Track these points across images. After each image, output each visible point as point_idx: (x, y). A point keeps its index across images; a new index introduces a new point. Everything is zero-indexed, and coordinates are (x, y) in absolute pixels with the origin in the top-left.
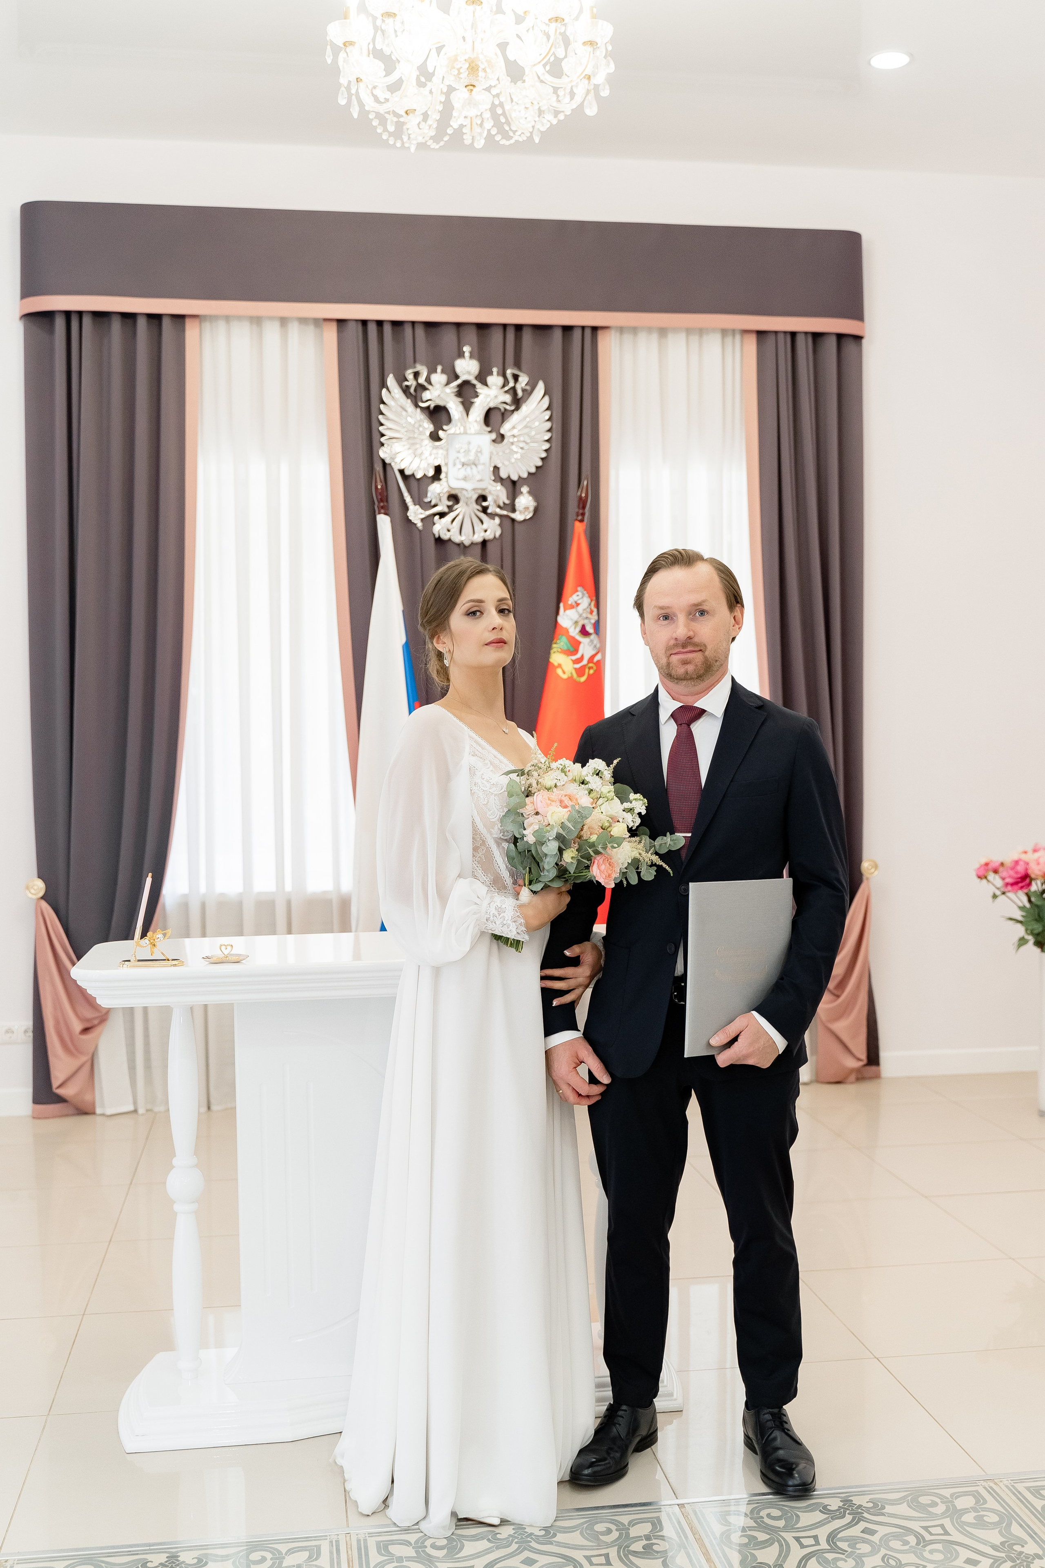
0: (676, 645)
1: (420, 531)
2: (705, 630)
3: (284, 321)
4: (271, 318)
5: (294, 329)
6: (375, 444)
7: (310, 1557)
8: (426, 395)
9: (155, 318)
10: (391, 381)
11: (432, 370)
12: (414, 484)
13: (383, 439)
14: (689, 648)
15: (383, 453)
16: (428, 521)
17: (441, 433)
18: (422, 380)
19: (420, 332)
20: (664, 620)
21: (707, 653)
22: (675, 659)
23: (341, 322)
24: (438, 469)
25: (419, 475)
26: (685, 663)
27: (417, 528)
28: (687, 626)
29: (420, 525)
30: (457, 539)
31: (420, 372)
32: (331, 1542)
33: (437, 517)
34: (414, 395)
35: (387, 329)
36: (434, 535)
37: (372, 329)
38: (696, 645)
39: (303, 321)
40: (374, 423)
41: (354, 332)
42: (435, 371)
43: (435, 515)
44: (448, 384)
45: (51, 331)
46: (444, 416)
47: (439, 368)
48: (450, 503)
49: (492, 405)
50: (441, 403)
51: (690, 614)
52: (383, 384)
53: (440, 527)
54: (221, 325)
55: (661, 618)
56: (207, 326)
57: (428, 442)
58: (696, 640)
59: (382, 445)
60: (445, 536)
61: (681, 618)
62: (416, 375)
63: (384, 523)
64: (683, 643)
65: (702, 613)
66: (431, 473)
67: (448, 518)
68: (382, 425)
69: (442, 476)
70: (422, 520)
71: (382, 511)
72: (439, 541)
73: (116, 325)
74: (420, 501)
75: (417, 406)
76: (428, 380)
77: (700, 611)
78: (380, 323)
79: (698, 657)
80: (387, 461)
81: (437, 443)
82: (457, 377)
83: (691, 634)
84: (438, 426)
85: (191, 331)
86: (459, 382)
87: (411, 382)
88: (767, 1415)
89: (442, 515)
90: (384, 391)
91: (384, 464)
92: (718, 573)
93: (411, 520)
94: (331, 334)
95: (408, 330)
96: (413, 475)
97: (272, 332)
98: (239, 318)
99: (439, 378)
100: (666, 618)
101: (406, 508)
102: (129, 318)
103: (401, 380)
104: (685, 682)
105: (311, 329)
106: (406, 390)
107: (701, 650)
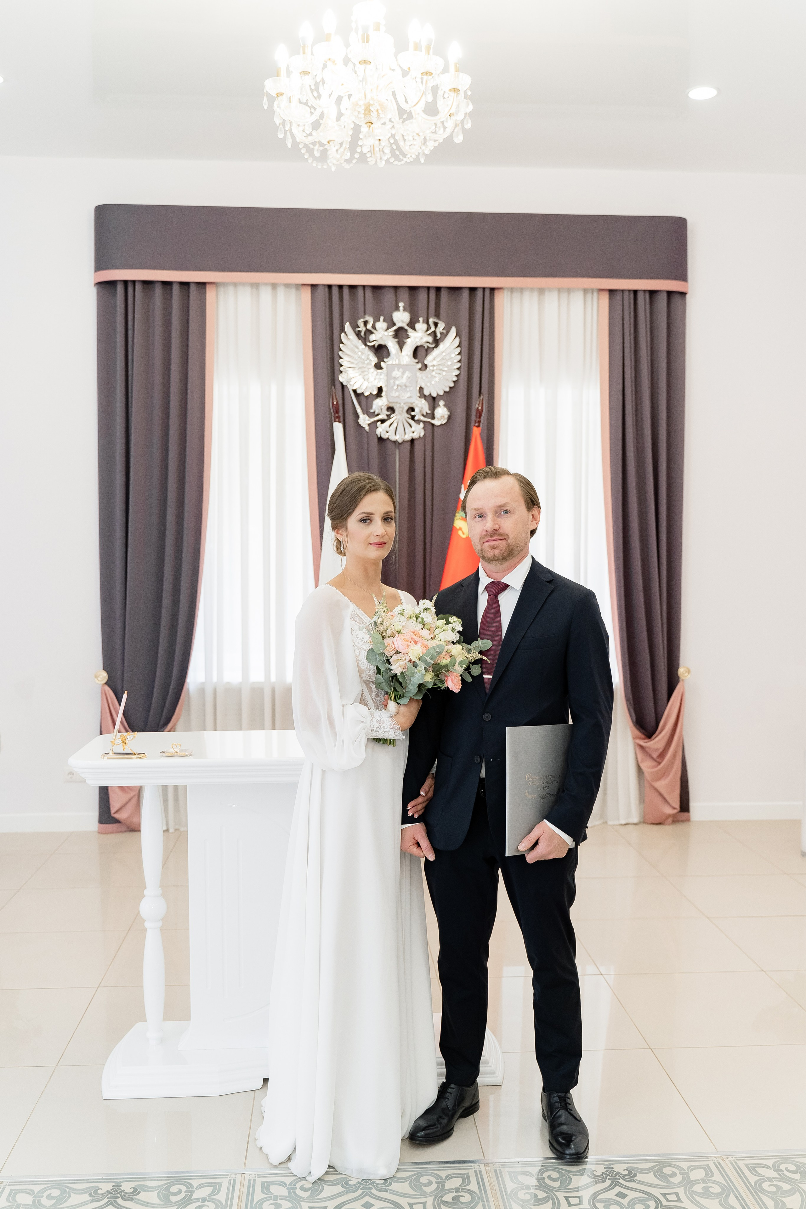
0: (486, 535)
1: (367, 433)
2: (508, 525)
3: (274, 286)
4: (265, 284)
5: (281, 291)
6: (336, 372)
7: (213, 1192)
8: (372, 337)
9: (185, 285)
10: (347, 326)
11: (377, 320)
12: (363, 400)
13: (341, 369)
14: (496, 537)
15: (342, 378)
16: (373, 425)
17: (382, 364)
18: (369, 327)
19: (369, 293)
20: (479, 518)
21: (509, 541)
22: (486, 545)
23: (314, 287)
24: (380, 389)
25: (366, 394)
26: (493, 548)
27: (365, 430)
28: (494, 521)
29: (367, 428)
30: (393, 438)
31: (368, 321)
32: (230, 1180)
33: (379, 423)
34: (364, 337)
35: (346, 291)
36: (377, 435)
37: (335, 291)
38: (500, 535)
39: (287, 286)
40: (336, 357)
41: (322, 293)
42: (379, 320)
43: (378, 421)
44: (387, 329)
45: (115, 295)
46: (385, 352)
47: (382, 318)
48: (389, 413)
49: (419, 344)
50: (383, 343)
51: (497, 513)
52: (342, 330)
53: (382, 430)
54: (231, 289)
55: (477, 517)
56: (221, 289)
57: (373, 370)
58: (501, 531)
59: (341, 372)
60: (385, 436)
61: (490, 516)
62: (366, 323)
63: (338, 428)
64: (491, 534)
65: (506, 512)
66: (375, 392)
67: (387, 423)
68: (341, 358)
69: (383, 394)
70: (369, 425)
71: (337, 420)
72: (380, 439)
73: (158, 290)
74: (367, 411)
75: (366, 345)
76: (374, 327)
77: (503, 511)
78: (341, 287)
79: (503, 544)
80: (345, 384)
81: (379, 371)
82: (394, 324)
83: (497, 527)
84: (381, 359)
85: (210, 294)
86: (395, 328)
87: (362, 328)
88: (556, 1098)
89: (383, 421)
90: (343, 334)
91: (343, 386)
92: (519, 484)
93: (361, 425)
94: (307, 294)
95: (360, 292)
96: (363, 393)
97: (266, 294)
98: (243, 284)
99: (381, 325)
100: (480, 517)
101: (358, 417)
102: (167, 285)
103: (354, 326)
104: (494, 562)
105: (293, 291)
106: (358, 334)
107: (505, 539)
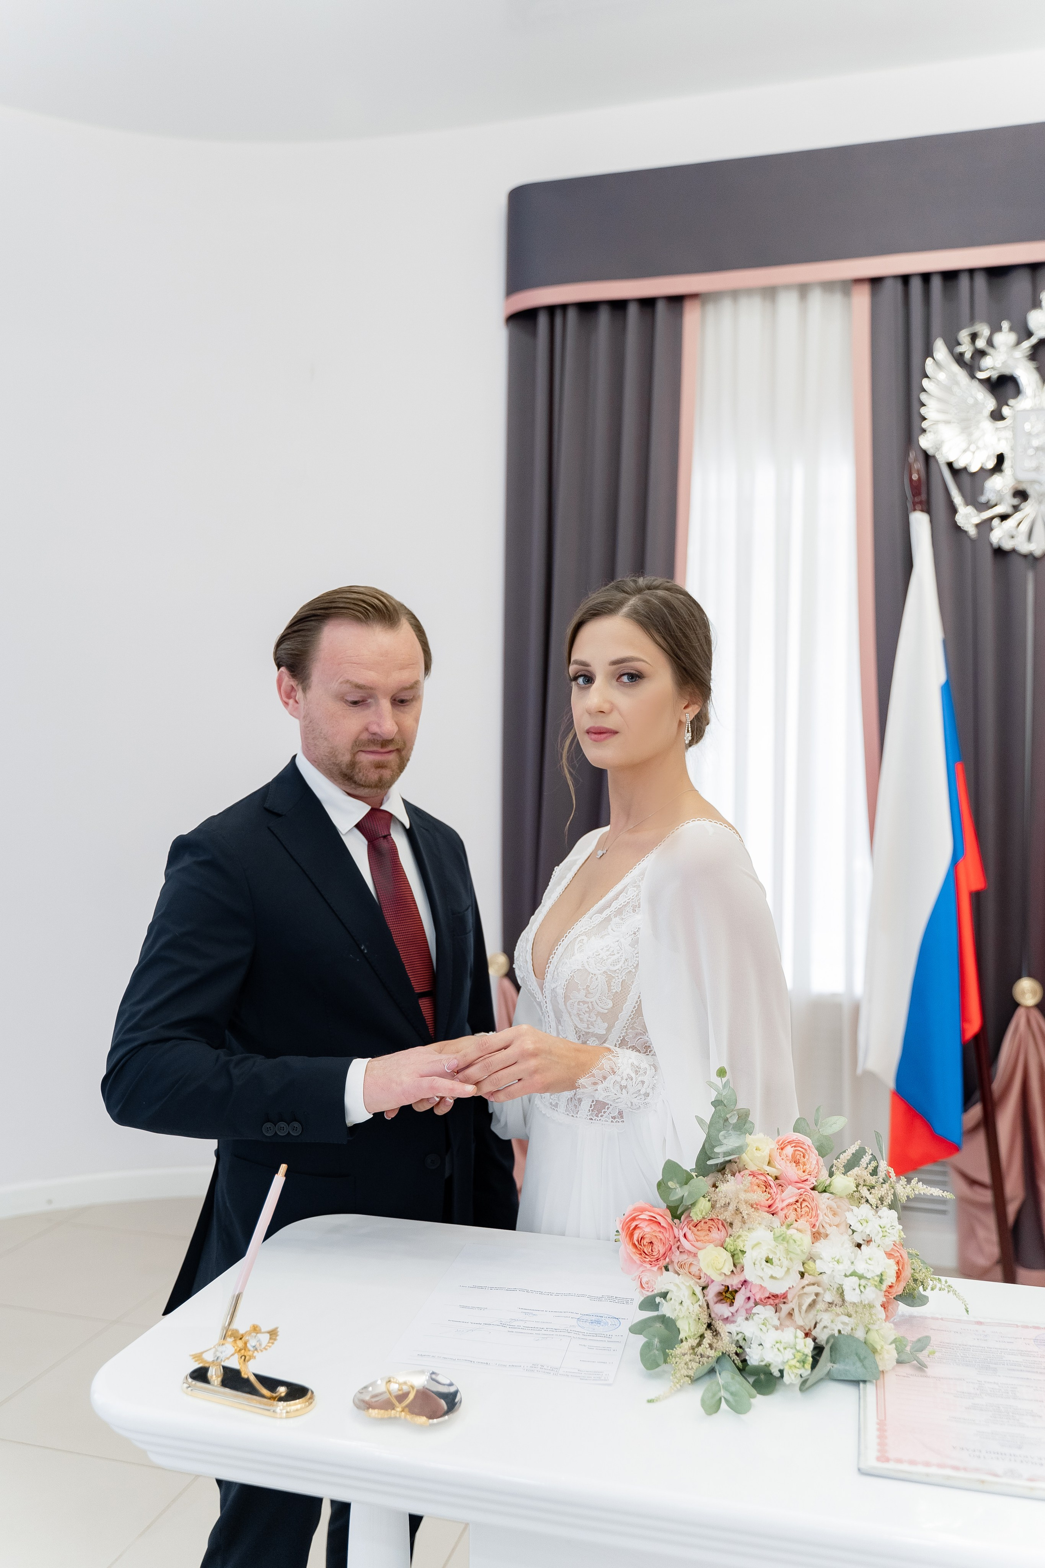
1: (973, 541)
3: (803, 289)
4: (788, 287)
5: (816, 298)
6: (916, 430)
8: (986, 362)
9: (648, 304)
10: (940, 350)
11: (996, 328)
12: (966, 479)
13: (924, 425)
15: (925, 442)
16: (985, 526)
17: (1006, 411)
18: (981, 343)
19: (981, 282)
23: (875, 282)
24: (1001, 458)
25: (974, 469)
27: (969, 537)
29: (972, 532)
30: (1024, 547)
31: (979, 333)
33: (996, 522)
34: (970, 366)
35: (936, 284)
36: (991, 544)
37: (916, 286)
39: (828, 286)
40: (915, 404)
41: (892, 292)
42: (999, 329)
43: (992, 518)
44: (1018, 343)
45: (534, 333)
46: (1010, 388)
47: (1005, 325)
48: (1016, 501)
50: (1007, 371)
52: (928, 352)
53: (999, 535)
54: (727, 305)
56: (710, 308)
57: (988, 425)
59: (924, 431)
60: (1007, 545)
62: (974, 337)
63: (920, 523)
66: (991, 464)
67: (1010, 523)
68: (924, 405)
69: (1007, 465)
70: (977, 526)
71: (918, 507)
72: (999, 553)
73: (604, 317)
74: (974, 500)
75: (973, 376)
76: (990, 342)
78: (926, 277)
80: (930, 452)
81: (1000, 424)
82: (1030, 334)
84: (1002, 402)
85: (691, 315)
86: (1034, 340)
87: (966, 349)
89: (1004, 517)
90: (929, 361)
91: (927, 458)
93: (960, 527)
94: (862, 298)
95: (964, 281)
96: (965, 469)
97: (788, 303)
98: (749, 292)
99: (1005, 338)
101: (954, 510)
102: (619, 306)
103: (952, 343)
105: (837, 299)
106: (959, 359)
